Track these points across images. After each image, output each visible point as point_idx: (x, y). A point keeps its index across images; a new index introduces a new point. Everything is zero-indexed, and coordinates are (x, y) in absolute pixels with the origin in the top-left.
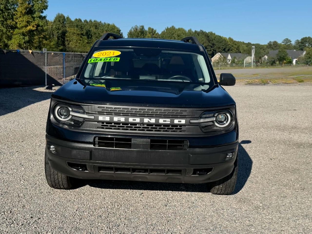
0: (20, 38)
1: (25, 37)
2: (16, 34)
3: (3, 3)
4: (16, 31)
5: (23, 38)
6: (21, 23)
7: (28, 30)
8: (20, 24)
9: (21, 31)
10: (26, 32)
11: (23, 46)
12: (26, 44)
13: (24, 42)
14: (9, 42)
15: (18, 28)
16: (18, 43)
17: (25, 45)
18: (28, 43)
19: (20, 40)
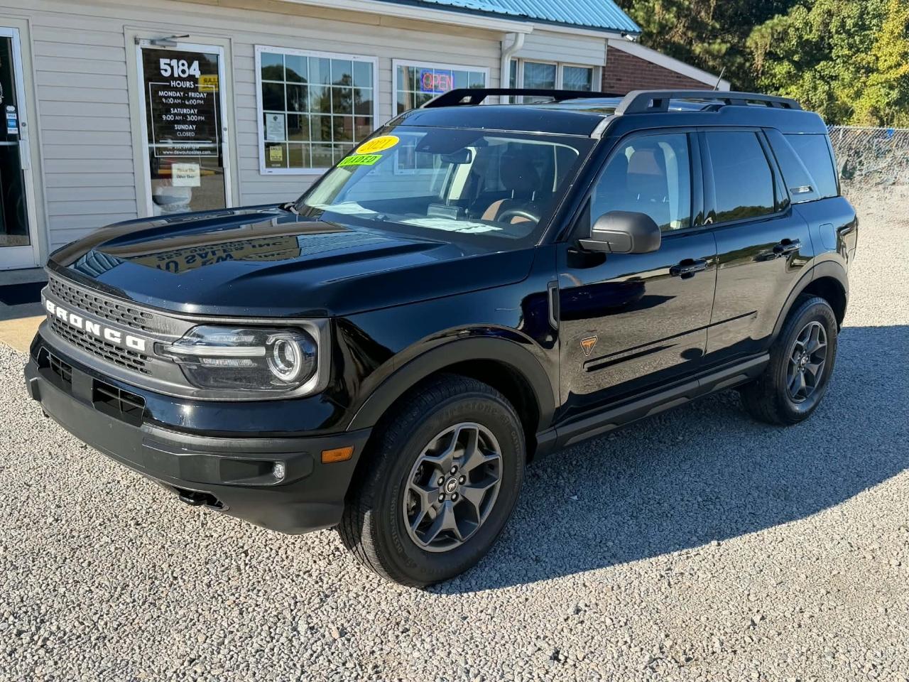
0: (879, 93)
1: (891, 92)
2: (873, 85)
3: (852, 15)
4: (874, 77)
5: (885, 94)
6: (887, 58)
7: (901, 76)
8: (885, 61)
9: (883, 78)
10: (896, 80)
11: (882, 113)
12: (890, 109)
13: (887, 103)
14: (854, 105)
15: (877, 70)
16: (872, 106)
17: (887, 111)
18: (895, 106)
19: (879, 98)
